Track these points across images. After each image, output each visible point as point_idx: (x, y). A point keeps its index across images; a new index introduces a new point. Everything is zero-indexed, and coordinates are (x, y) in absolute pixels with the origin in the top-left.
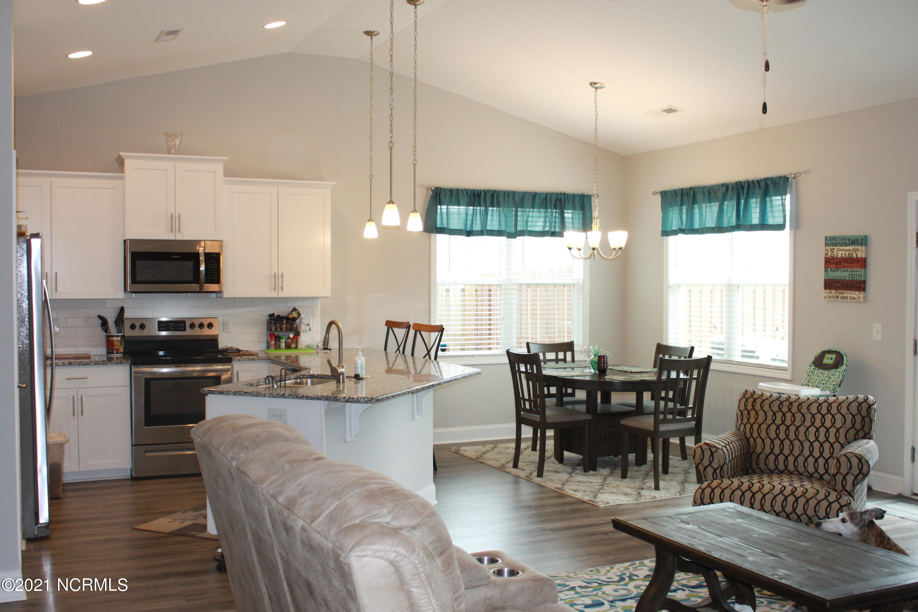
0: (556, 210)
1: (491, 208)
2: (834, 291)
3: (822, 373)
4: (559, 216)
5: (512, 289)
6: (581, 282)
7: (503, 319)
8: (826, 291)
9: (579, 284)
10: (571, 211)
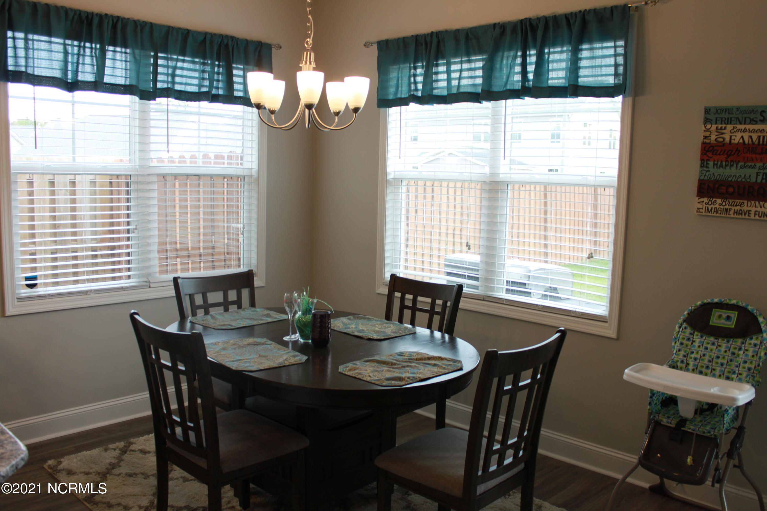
0: (219, 62)
1: (111, 48)
2: (719, 201)
3: (713, 344)
4: (224, 71)
5: (149, 183)
6: (254, 173)
7: (136, 231)
8: (702, 200)
9: (251, 176)
10: (242, 67)
